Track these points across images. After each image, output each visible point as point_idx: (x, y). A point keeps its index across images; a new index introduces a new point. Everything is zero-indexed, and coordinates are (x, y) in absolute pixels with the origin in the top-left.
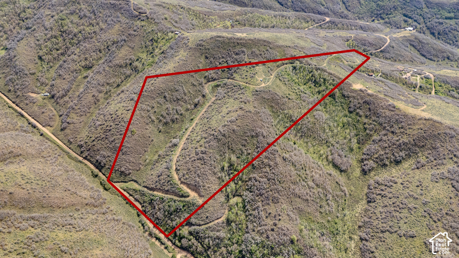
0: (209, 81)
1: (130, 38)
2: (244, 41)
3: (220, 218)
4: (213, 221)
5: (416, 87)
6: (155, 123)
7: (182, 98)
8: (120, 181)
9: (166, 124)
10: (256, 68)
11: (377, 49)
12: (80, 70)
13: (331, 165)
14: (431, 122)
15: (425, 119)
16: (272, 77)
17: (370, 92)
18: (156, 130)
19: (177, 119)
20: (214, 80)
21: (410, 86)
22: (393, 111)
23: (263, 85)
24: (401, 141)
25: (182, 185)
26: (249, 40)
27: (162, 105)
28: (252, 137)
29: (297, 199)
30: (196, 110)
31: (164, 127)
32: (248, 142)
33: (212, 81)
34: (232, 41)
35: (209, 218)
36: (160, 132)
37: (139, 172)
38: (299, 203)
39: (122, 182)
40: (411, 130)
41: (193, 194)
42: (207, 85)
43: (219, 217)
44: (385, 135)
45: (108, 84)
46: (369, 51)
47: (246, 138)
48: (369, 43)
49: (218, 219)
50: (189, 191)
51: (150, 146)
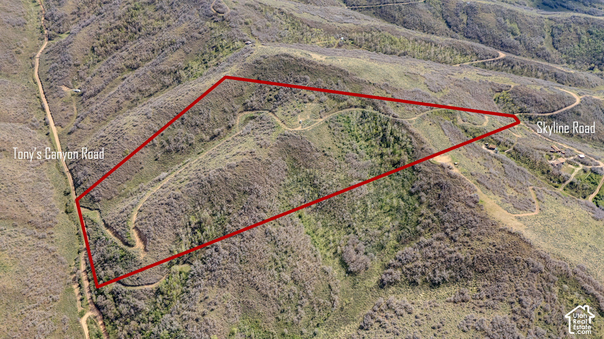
0: (246, 110)
1: (190, 41)
2: (314, 67)
3: (152, 284)
4: (143, 285)
5: (564, 182)
6: (156, 148)
7: (202, 124)
8: (86, 206)
9: (169, 151)
10: (307, 104)
11: (545, 113)
12: (122, 69)
13: (337, 260)
14: (515, 239)
15: (510, 233)
16: (321, 120)
17: (455, 171)
18: (152, 157)
19: (182, 148)
20: (253, 110)
21: (552, 178)
22: (470, 207)
23: (299, 128)
24: (454, 255)
25: (134, 230)
26: (322, 66)
27: (175, 128)
28: (245, 192)
29: (253, 292)
30: (211, 142)
31: (163, 155)
32: (236, 198)
33: (250, 110)
34: (299, 63)
35: (140, 280)
36: (156, 160)
37: (109, 201)
38: (253, 298)
39: (88, 208)
40: (478, 243)
41: (139, 244)
42: (241, 115)
43: (151, 282)
44: (438, 239)
45: (140, 91)
46: (529, 112)
47: (236, 193)
48: (536, 100)
49: (148, 284)
50: (137, 239)
51: (136, 174)
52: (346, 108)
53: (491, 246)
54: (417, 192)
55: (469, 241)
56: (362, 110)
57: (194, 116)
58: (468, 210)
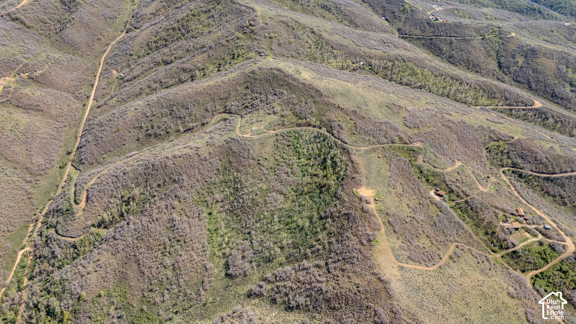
0: (225, 112)
1: (217, 47)
2: (295, 83)
3: (73, 238)
4: (67, 237)
5: (508, 248)
6: (142, 130)
7: (185, 118)
8: (75, 166)
9: (150, 135)
10: (270, 116)
12: (159, 62)
14: (380, 285)
15: (379, 279)
16: (273, 132)
18: (136, 137)
19: (160, 135)
20: (230, 113)
21: (495, 241)
22: (362, 244)
23: (248, 136)
25: (86, 192)
26: (302, 84)
27: (163, 117)
28: (174, 181)
29: (135, 266)
30: (184, 134)
31: (145, 138)
32: (166, 184)
33: (228, 113)
34: (286, 79)
35: (68, 232)
36: (138, 140)
37: (90, 166)
38: (132, 273)
39: (75, 167)
41: (83, 204)
42: (219, 115)
43: (73, 236)
44: (318, 266)
45: (161, 82)
47: (167, 179)
49: (71, 237)
50: (84, 199)
51: (118, 148)
52: (304, 126)
53: (355, 287)
54: (326, 217)
55: (340, 276)
56: (318, 130)
57: (181, 110)
58: (359, 246)
